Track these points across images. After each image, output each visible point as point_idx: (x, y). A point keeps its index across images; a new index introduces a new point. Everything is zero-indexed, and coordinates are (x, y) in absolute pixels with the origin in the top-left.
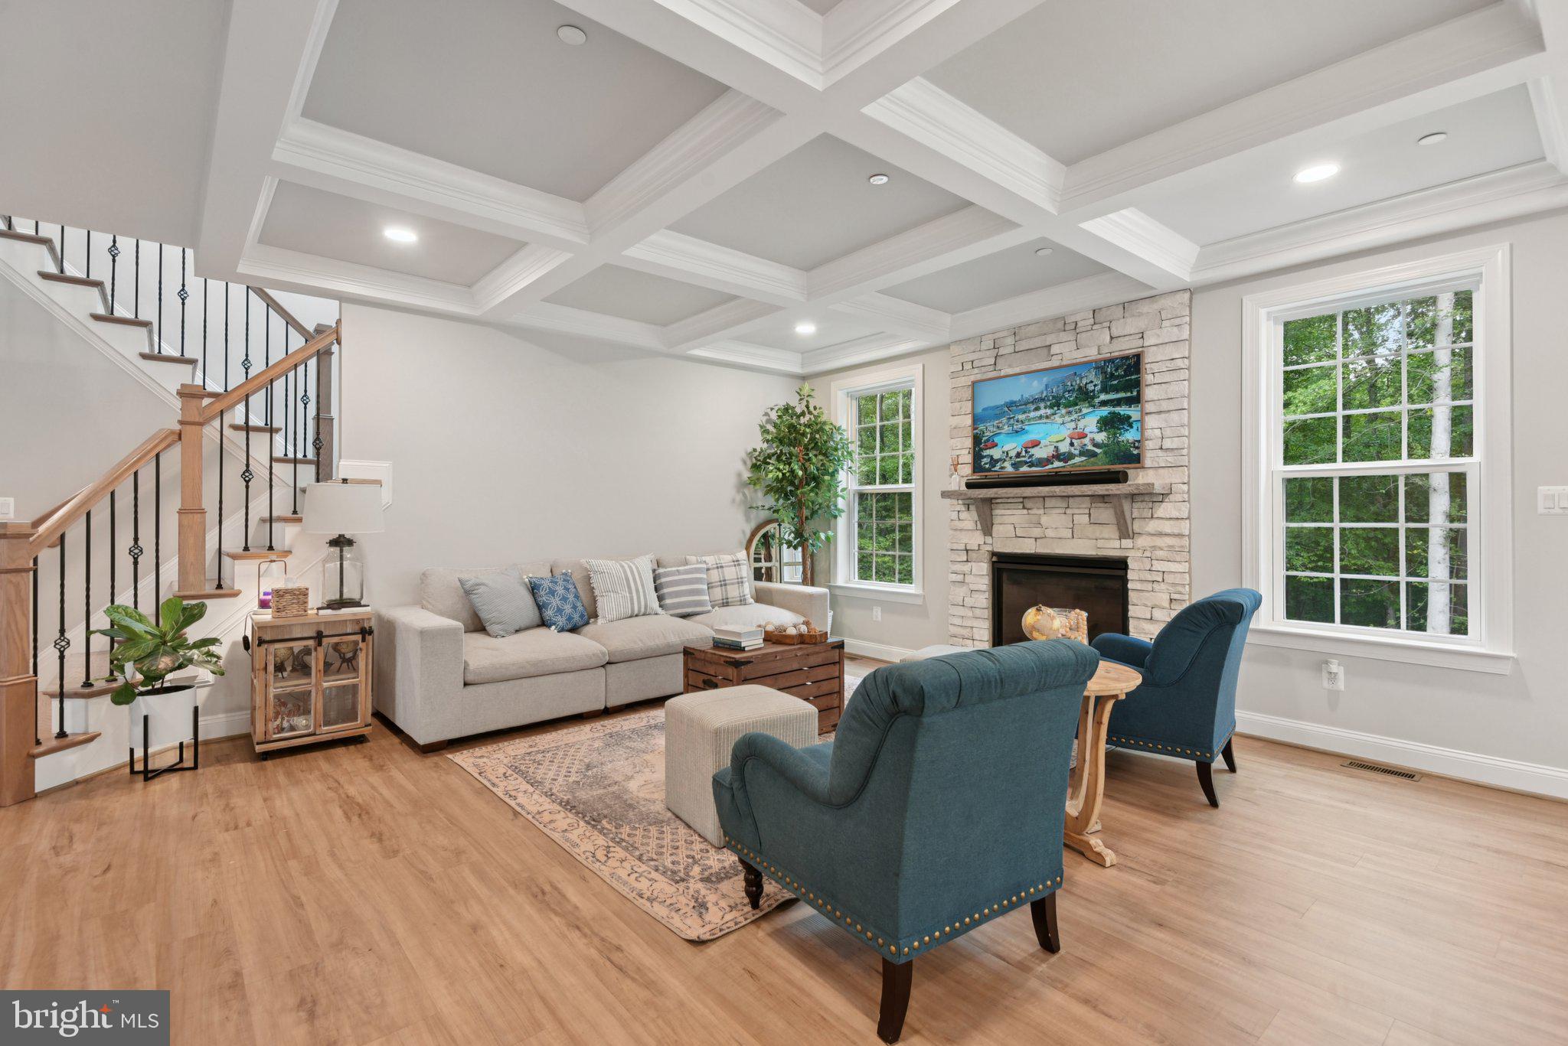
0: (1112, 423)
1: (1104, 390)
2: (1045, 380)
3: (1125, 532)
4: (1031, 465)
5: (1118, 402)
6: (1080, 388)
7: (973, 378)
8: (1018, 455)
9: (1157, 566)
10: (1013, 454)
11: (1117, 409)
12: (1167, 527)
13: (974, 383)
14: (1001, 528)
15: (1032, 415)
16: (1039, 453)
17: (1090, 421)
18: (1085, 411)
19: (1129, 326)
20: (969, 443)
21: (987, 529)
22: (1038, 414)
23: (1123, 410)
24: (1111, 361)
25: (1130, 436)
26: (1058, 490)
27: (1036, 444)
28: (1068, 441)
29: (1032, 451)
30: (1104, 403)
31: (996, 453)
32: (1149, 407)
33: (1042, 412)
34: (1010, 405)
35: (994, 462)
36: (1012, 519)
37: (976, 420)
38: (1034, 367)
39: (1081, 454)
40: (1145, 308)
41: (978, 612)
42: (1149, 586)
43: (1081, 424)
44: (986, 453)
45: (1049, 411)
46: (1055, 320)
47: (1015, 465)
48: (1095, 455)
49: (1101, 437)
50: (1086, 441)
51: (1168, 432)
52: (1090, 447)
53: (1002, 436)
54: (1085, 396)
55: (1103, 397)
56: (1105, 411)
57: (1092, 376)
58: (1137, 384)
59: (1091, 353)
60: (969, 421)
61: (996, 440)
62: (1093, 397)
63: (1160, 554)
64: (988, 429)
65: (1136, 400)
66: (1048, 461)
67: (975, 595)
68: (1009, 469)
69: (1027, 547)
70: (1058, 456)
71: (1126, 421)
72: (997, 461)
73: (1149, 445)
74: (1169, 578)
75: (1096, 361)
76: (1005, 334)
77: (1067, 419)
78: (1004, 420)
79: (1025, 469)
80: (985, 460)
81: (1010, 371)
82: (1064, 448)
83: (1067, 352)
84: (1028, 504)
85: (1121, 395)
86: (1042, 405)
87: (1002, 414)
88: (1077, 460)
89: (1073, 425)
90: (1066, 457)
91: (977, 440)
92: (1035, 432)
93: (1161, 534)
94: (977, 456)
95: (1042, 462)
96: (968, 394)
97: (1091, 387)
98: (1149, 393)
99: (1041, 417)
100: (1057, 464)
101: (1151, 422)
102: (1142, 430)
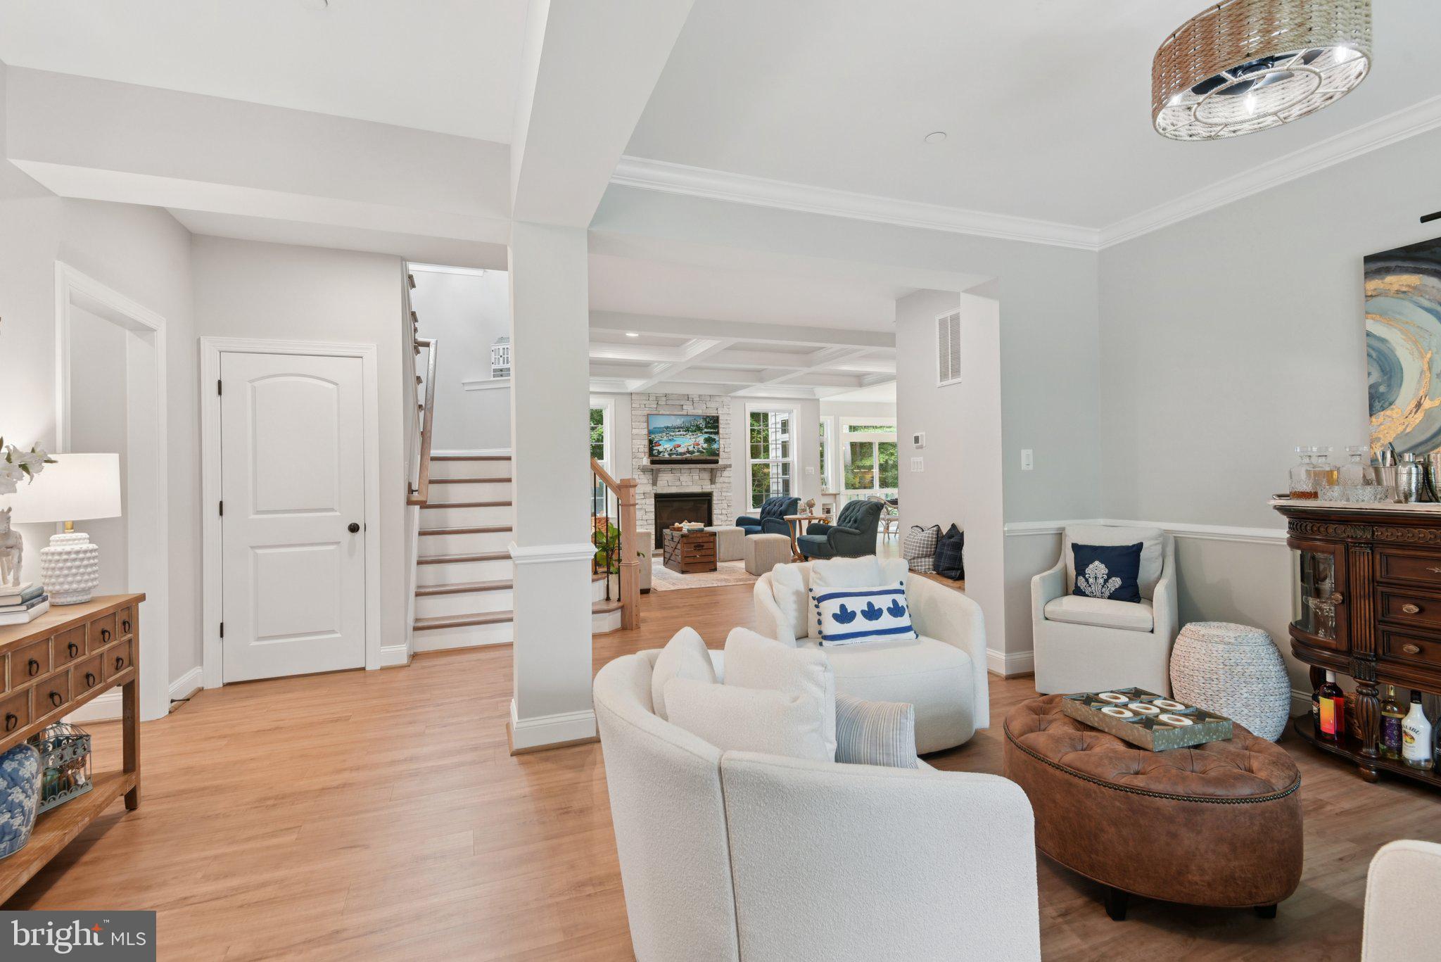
0: (709, 441)
1: (706, 427)
2: (683, 420)
3: (712, 481)
4: (677, 455)
5: (711, 433)
6: (697, 425)
7: (649, 412)
8: (671, 450)
9: (724, 494)
10: (669, 449)
11: (711, 436)
12: (726, 480)
13: (648, 415)
14: (661, 482)
15: (677, 433)
16: (680, 450)
17: (701, 439)
18: (699, 435)
19: (713, 405)
20: (646, 443)
21: (654, 483)
22: (679, 433)
23: (713, 436)
24: (708, 417)
25: (715, 446)
26: (698, 466)
27: (679, 446)
28: (692, 446)
29: (677, 449)
30: (706, 433)
31: (661, 448)
32: (721, 436)
33: (681, 433)
34: (667, 428)
35: (659, 452)
36: (666, 478)
37: (650, 432)
38: (675, 413)
39: (698, 451)
40: (717, 399)
41: (650, 522)
42: (720, 502)
43: (697, 440)
44: (654, 448)
45: (685, 433)
46: (684, 395)
47: (670, 455)
48: (703, 452)
49: (705, 446)
50: (700, 447)
51: (726, 446)
52: (701, 449)
53: (663, 442)
54: (699, 429)
55: (706, 430)
56: (707, 436)
57: (701, 421)
58: (717, 427)
59: (699, 412)
60: (645, 432)
61: (660, 442)
62: (702, 430)
63: (724, 490)
64: (656, 438)
65: (717, 433)
66: (684, 454)
67: (648, 514)
68: (667, 456)
69: (674, 490)
70: (689, 452)
71: (714, 440)
72: (661, 452)
73: (721, 450)
74: (727, 498)
75: (703, 416)
76: (661, 395)
77: (692, 437)
78: (664, 434)
79: (674, 456)
80: (655, 451)
81: (665, 413)
82: (691, 449)
83: (689, 409)
84: (674, 471)
85: (712, 430)
86: (682, 430)
87: (663, 432)
88: (696, 454)
89: (694, 440)
90: (692, 453)
91: (651, 442)
92: (679, 441)
93: (724, 482)
94: (651, 450)
95: (681, 454)
96: (644, 419)
97: (701, 426)
98: (721, 431)
99: (681, 435)
100: (688, 455)
101: (722, 442)
102: (719, 444)
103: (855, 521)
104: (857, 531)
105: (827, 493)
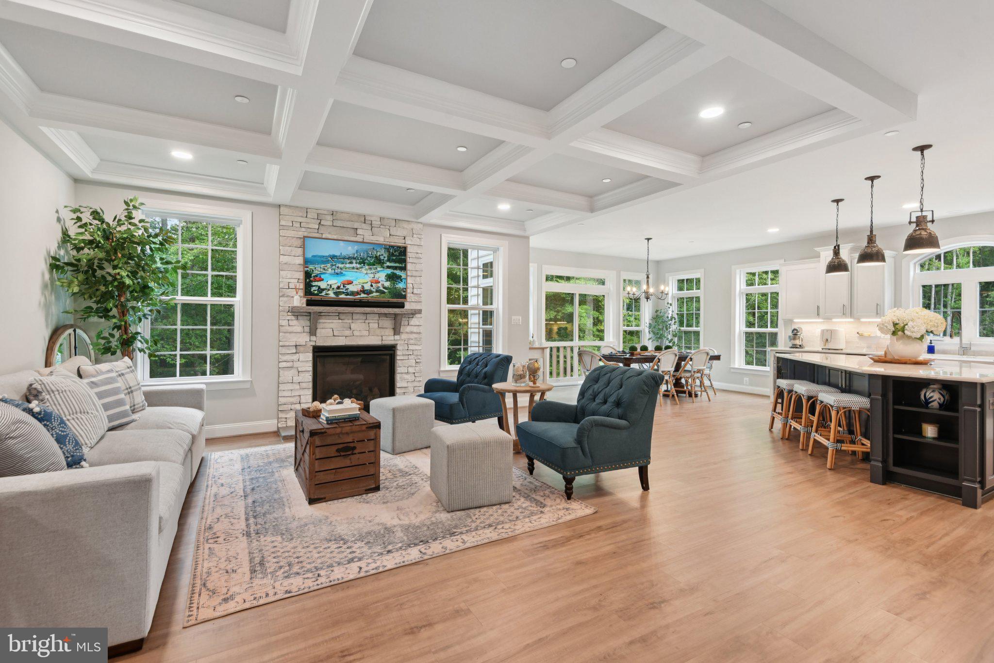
0: (392, 278)
1: (389, 260)
2: (356, 248)
3: (396, 331)
4: (347, 294)
5: (395, 268)
6: (376, 257)
7: (306, 234)
8: (338, 288)
9: (411, 347)
10: (335, 286)
11: (395, 271)
12: (415, 329)
13: (304, 237)
14: (323, 331)
15: (348, 265)
16: (352, 288)
17: (382, 275)
18: (379, 269)
19: (400, 232)
20: (301, 276)
21: (313, 332)
22: (351, 266)
23: (398, 272)
24: (393, 247)
25: (401, 285)
27: (350, 283)
28: (369, 284)
29: (348, 286)
30: (389, 267)
31: (323, 285)
32: (409, 273)
33: (354, 265)
34: (333, 257)
35: (321, 290)
36: (332, 325)
37: (306, 262)
38: (346, 238)
39: (377, 291)
40: (405, 225)
41: (304, 385)
42: (406, 357)
43: (377, 276)
44: (314, 284)
45: (358, 266)
46: (359, 215)
47: (336, 294)
48: (384, 293)
49: (387, 284)
50: (379, 285)
51: (415, 286)
52: (381, 288)
53: (327, 275)
54: (378, 261)
55: (388, 264)
56: (389, 271)
57: (383, 252)
58: (404, 261)
59: (381, 240)
60: (300, 260)
61: (323, 276)
62: (383, 263)
63: (412, 342)
64: (317, 269)
65: (404, 269)
66: (358, 293)
67: (301, 375)
68: (331, 295)
69: (341, 342)
70: (364, 291)
71: (399, 278)
72: (323, 290)
73: (409, 291)
74: (415, 353)
75: (385, 245)
76: (325, 212)
77: (369, 272)
78: (329, 265)
79: (343, 296)
80: (314, 288)
81: (329, 236)
82: (367, 287)
83: (365, 234)
84: (342, 316)
85: (397, 265)
86: (354, 261)
87: (328, 262)
88: (374, 294)
89: (372, 276)
90: (369, 292)
91: (308, 275)
92: (349, 276)
93: (412, 333)
94: (308, 286)
95: (353, 293)
96: (299, 242)
97: (382, 258)
98: (409, 266)
99: (353, 268)
100: (363, 295)
101: (410, 280)
102: (406, 283)
103: (618, 404)
104: (623, 422)
105: (534, 346)
